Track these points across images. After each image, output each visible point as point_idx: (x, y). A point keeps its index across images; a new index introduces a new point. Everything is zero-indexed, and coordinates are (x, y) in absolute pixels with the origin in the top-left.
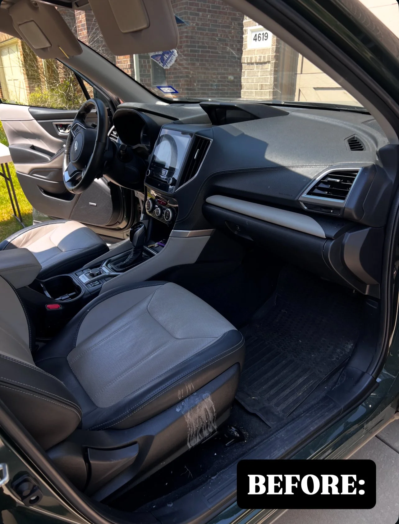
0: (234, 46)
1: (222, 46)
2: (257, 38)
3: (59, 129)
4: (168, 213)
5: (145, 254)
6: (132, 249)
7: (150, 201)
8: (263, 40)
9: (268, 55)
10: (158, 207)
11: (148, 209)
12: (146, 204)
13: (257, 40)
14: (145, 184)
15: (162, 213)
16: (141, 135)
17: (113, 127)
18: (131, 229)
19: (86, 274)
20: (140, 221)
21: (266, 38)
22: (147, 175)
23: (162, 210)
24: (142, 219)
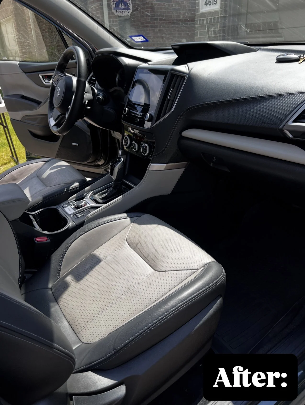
0: (186, 14)
1: (176, 14)
2: (208, 3)
3: (44, 79)
4: (145, 147)
5: (124, 187)
6: (112, 182)
7: (127, 137)
8: (213, 4)
9: (218, 16)
10: (135, 143)
11: (126, 145)
12: (124, 140)
13: (208, 5)
14: (123, 122)
15: (139, 148)
16: (117, 80)
17: (92, 73)
18: (111, 164)
19: (71, 206)
20: (118, 156)
21: (215, 3)
22: (124, 113)
23: (140, 145)
24: (120, 155)
